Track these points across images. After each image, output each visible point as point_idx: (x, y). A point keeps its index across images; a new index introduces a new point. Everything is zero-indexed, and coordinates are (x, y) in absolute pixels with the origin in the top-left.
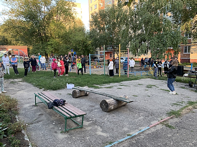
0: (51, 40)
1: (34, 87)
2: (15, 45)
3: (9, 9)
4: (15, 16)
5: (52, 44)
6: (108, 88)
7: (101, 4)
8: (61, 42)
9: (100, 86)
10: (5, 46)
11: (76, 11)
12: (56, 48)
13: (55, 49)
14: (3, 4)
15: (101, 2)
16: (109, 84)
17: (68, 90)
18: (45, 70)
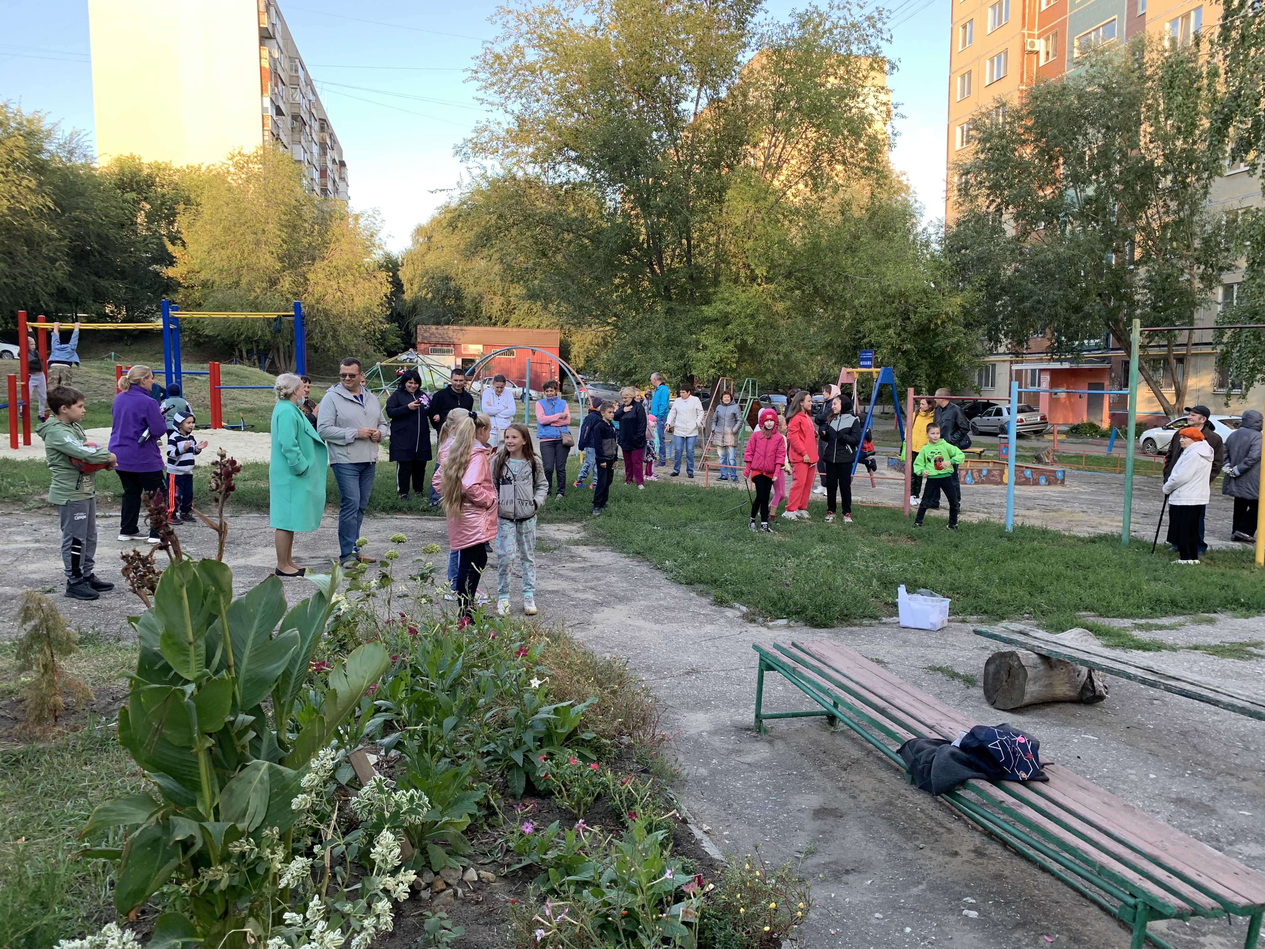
0: (725, 290)
1: (676, 592)
2: (495, 324)
3: (507, 122)
4: (534, 156)
5: (724, 320)
6: (1219, 651)
7: (1040, 45)
8: (780, 307)
9: (1140, 627)
10: (451, 331)
11: (892, 98)
12: (750, 340)
13: (742, 348)
14: (481, 95)
15: (1036, 32)
16: (1211, 621)
17: (913, 637)
18: (683, 479)
